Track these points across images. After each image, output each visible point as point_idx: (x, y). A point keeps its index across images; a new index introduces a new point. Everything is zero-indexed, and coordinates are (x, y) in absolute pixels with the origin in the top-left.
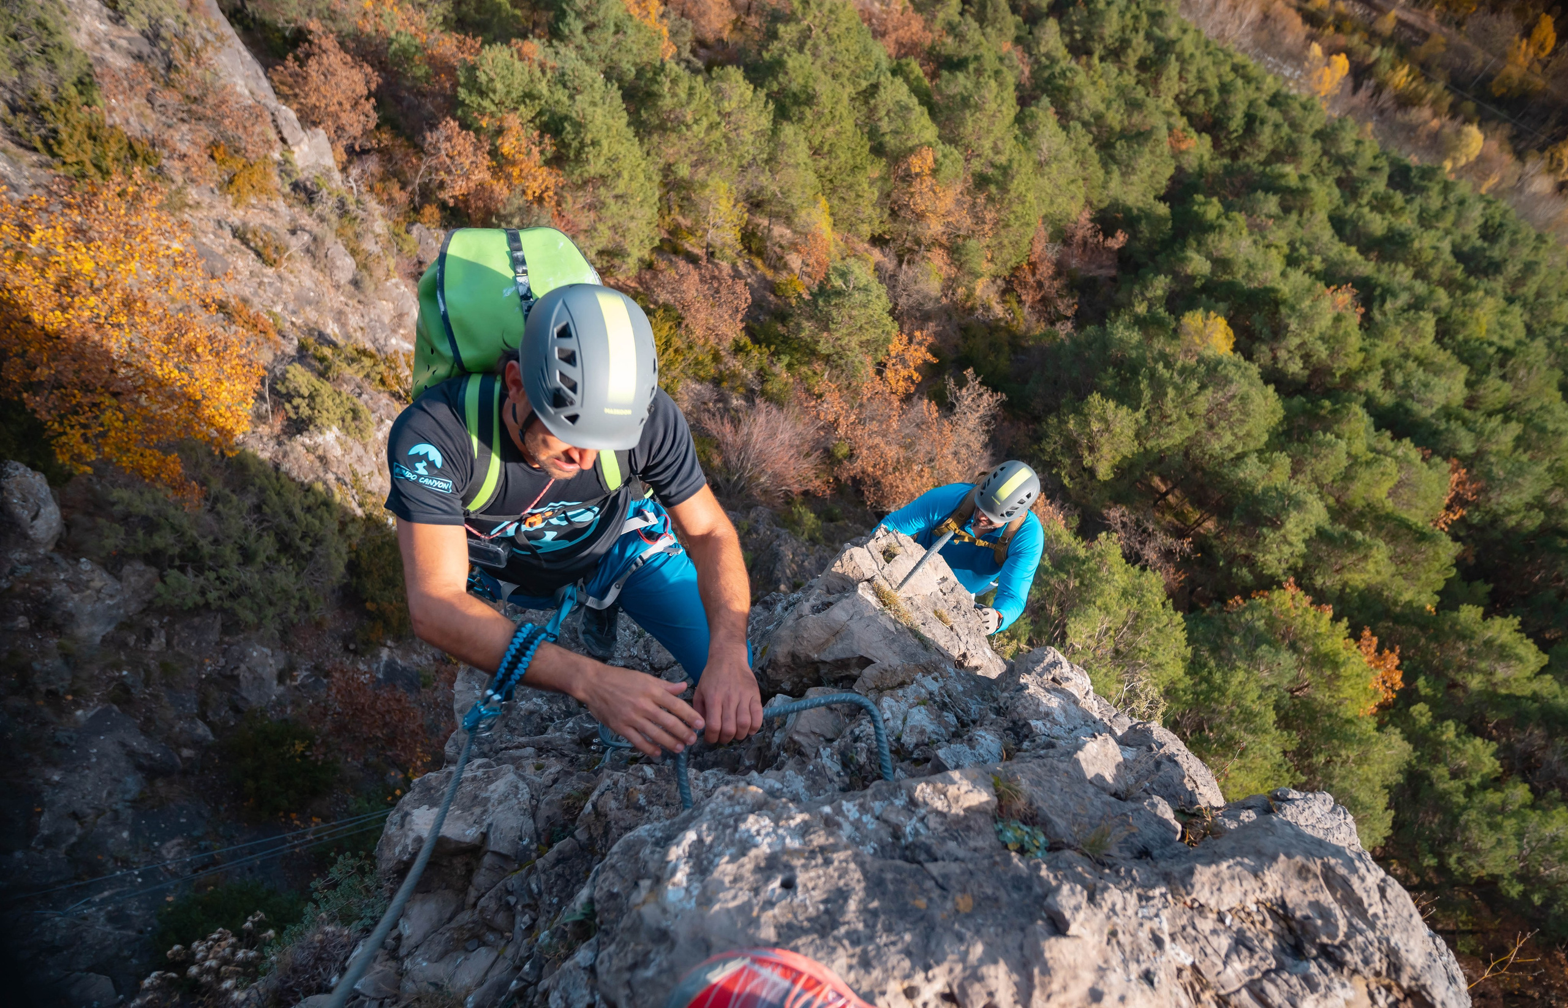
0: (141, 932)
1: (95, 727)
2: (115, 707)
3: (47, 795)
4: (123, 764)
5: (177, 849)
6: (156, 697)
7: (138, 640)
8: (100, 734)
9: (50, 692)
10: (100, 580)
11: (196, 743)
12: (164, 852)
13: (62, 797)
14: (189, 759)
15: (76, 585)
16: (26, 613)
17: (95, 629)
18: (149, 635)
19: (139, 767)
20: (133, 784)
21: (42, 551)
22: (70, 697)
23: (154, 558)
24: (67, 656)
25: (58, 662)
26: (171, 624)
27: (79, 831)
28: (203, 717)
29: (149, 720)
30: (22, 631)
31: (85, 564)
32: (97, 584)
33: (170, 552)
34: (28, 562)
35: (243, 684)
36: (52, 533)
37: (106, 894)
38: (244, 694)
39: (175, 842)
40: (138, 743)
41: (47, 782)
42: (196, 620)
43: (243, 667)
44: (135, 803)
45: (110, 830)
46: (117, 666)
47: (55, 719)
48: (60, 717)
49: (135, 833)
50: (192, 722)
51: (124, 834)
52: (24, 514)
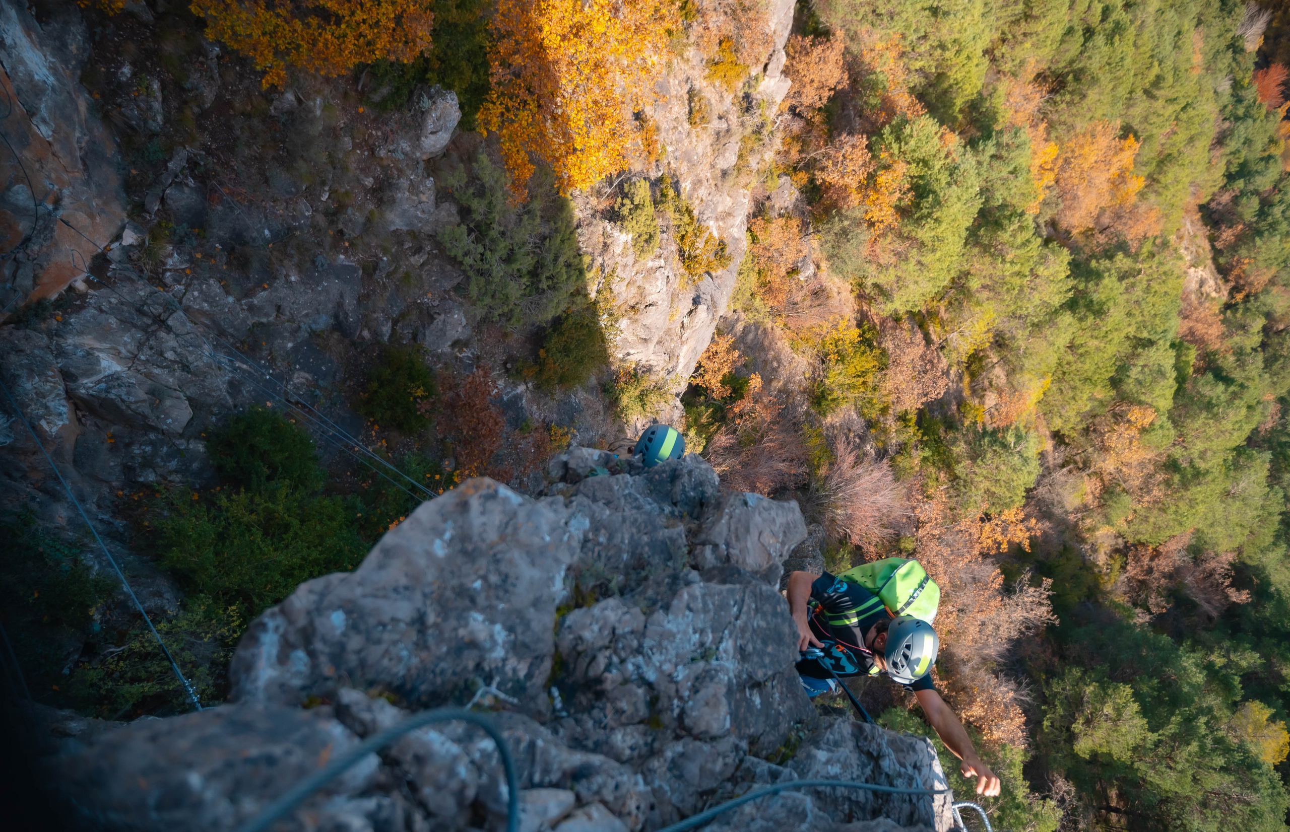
0: (235, 406)
1: (341, 272)
2: (361, 272)
3: (278, 284)
4: (330, 306)
5: (303, 380)
6: (385, 287)
7: (411, 248)
8: (338, 278)
9: (341, 232)
10: (427, 197)
11: (376, 334)
12: (296, 375)
13: (283, 292)
14: (363, 338)
15: (414, 188)
16: (375, 178)
17: (397, 221)
18: (418, 250)
19: (336, 317)
20: (323, 322)
21: (418, 154)
22: (347, 244)
23: (465, 212)
24: (369, 220)
25: (362, 220)
26: (436, 256)
27: (271, 319)
28: (395, 323)
29: (368, 296)
30: (364, 186)
31: (430, 182)
32: (424, 198)
33: (474, 216)
34: (406, 154)
35: (433, 327)
36: (433, 150)
37: (245, 366)
38: (427, 332)
39: (307, 375)
40: (349, 303)
41: (287, 276)
42: (449, 267)
43: (442, 317)
44: (313, 333)
45: (286, 334)
46: (385, 251)
47: (327, 248)
48: (331, 249)
49: (295, 349)
50: (387, 320)
51: (290, 345)
52: (430, 125)
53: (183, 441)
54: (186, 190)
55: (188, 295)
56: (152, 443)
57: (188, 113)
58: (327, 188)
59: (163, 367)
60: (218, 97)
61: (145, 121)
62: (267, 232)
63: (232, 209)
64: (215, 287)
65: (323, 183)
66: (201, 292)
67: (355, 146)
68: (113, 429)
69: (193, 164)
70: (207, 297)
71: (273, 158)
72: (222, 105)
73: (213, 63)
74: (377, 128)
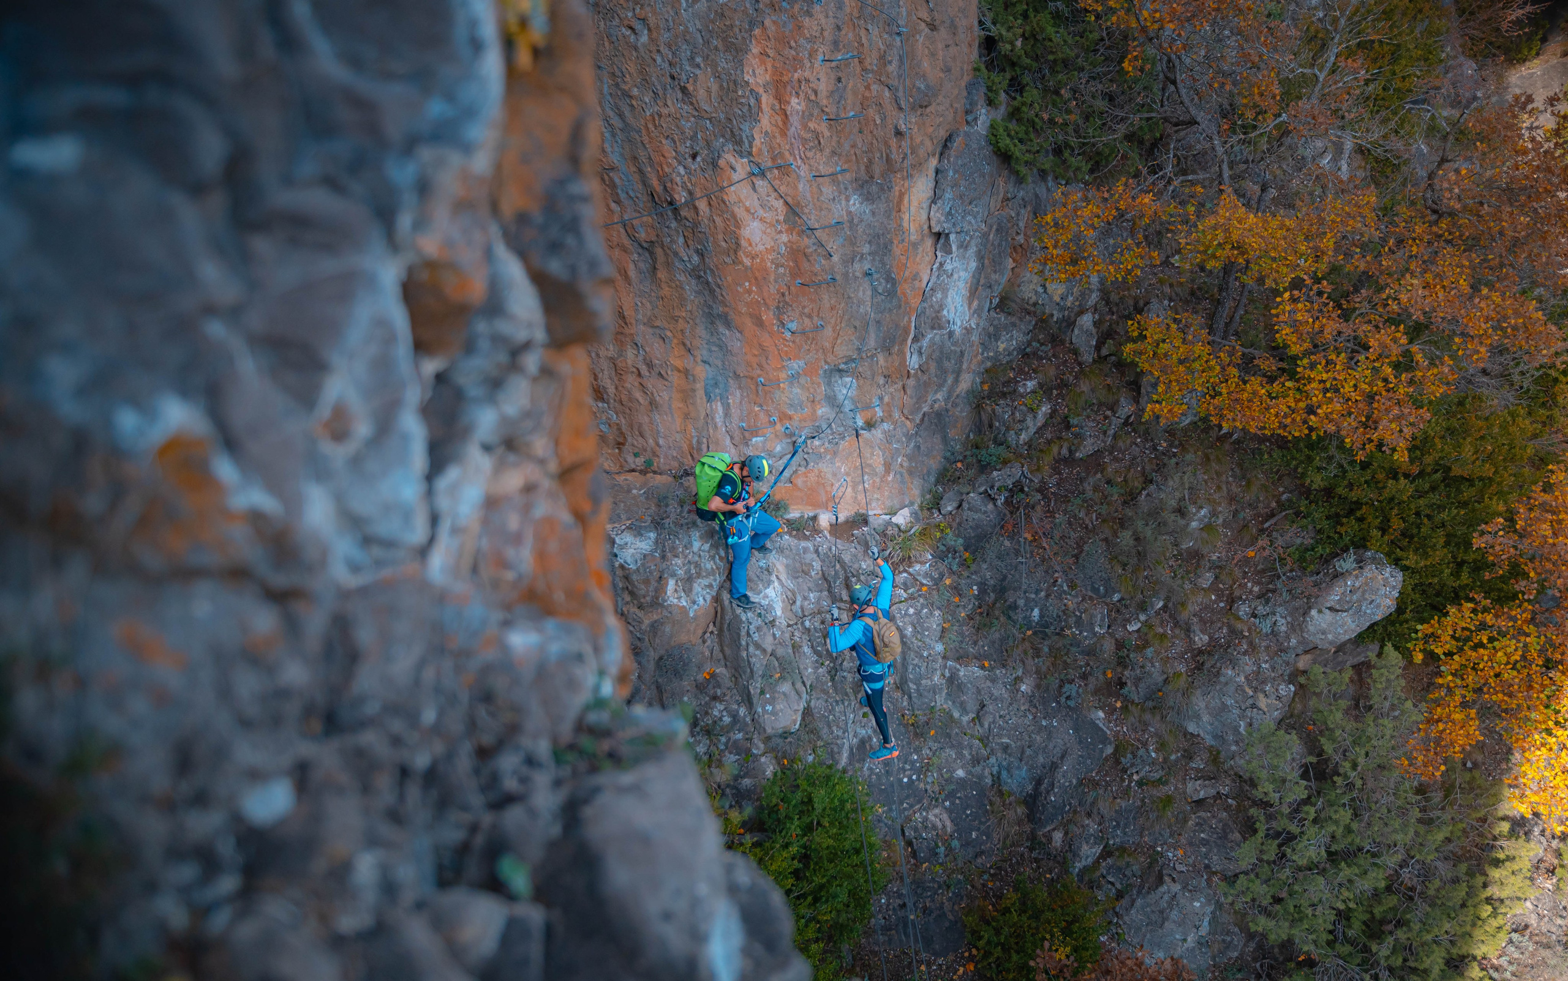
1: (1083, 727)
2: (1110, 748)
3: (1003, 675)
4: (1041, 759)
5: (939, 825)
7: (1198, 770)
8: (1076, 730)
9: (1122, 683)
10: (1270, 707)
11: (1070, 848)
12: (937, 811)
13: (1001, 692)
14: (1050, 841)
15: (1257, 681)
16: (1212, 639)
17: (1206, 718)
18: (1208, 778)
19: (1038, 780)
20: (1019, 778)
21: (1293, 644)
22: (1119, 705)
24: (1166, 685)
26: (1227, 807)
27: (964, 718)
28: (1107, 853)
29: (1096, 785)
30: (1191, 641)
31: (1286, 690)
32: (1262, 702)
34: (1275, 631)
35: (1152, 897)
36: (1319, 637)
38: (1139, 902)
39: (948, 823)
40: (1067, 774)
41: (1019, 676)
42: (1237, 837)
43: (1176, 888)
44: (997, 783)
46: (1162, 746)
47: (1091, 687)
48: (1096, 692)
49: (962, 783)
50: (1098, 840)
51: (960, 773)
52: (1334, 597)
53: (762, 746)
54: (990, 506)
55: (902, 606)
56: (735, 716)
57: (1055, 449)
58: (1143, 617)
59: (816, 652)
60: (1098, 453)
61: (1008, 429)
62: (1036, 612)
63: (1017, 553)
64: (935, 621)
65: (1142, 607)
66: (918, 613)
67: (1213, 588)
68: (720, 670)
69: (1018, 487)
70: (918, 624)
71: (1106, 540)
72: (1095, 462)
73: (1116, 422)
74: (1258, 583)
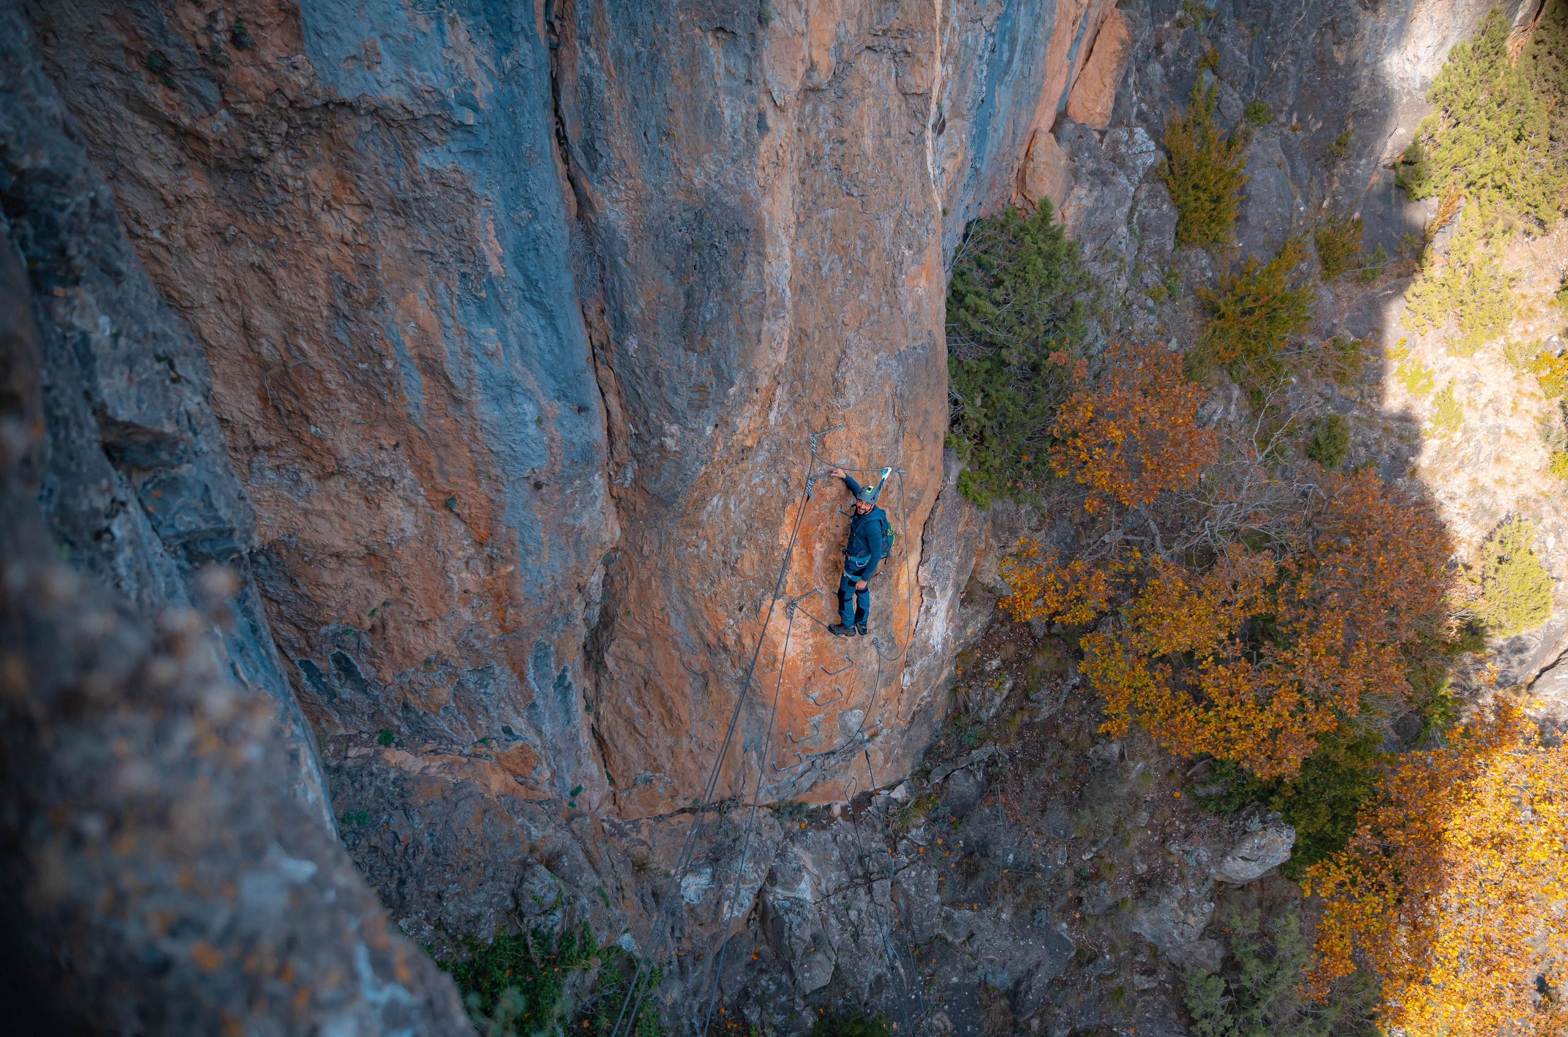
0: (866, 1004)
1: (1053, 941)
2: (1073, 954)
3: (989, 912)
4: (1020, 968)
5: (942, 1026)
6: (1087, 988)
7: (1143, 964)
8: (1047, 944)
9: (1080, 900)
10: (1196, 922)
12: (939, 1015)
13: (986, 923)
14: (1029, 1026)
15: (1186, 902)
16: (1151, 869)
17: (1146, 926)
18: (1150, 972)
19: (1018, 983)
20: (1002, 980)
21: (1213, 871)
22: (1078, 917)
23: (1231, 965)
24: (1116, 906)
25: (1109, 901)
26: (1165, 992)
27: (957, 941)
29: (1064, 984)
30: (1133, 869)
31: (1208, 907)
32: (1191, 920)
33: (1242, 977)
34: (1199, 864)
36: (1233, 875)
37: (902, 971)
39: (948, 1023)
40: (1041, 978)
41: (1000, 910)
42: (1174, 1015)
44: (984, 984)
45: (959, 966)
46: (1113, 949)
47: (1056, 907)
48: (1059, 911)
49: (957, 988)
50: (1067, 1025)
51: (955, 980)
52: (1246, 849)
53: (802, 1003)
54: (971, 780)
55: (906, 871)
56: (779, 985)
57: (1018, 718)
58: (1094, 849)
59: (840, 922)
60: (1052, 718)
61: (980, 708)
62: (1011, 856)
63: (997, 818)
64: (932, 880)
65: (1094, 843)
66: (918, 875)
67: (1149, 826)
68: (764, 948)
69: (993, 761)
70: (920, 884)
71: (1064, 794)
72: (1051, 725)
73: (1066, 689)
74: (1184, 822)
